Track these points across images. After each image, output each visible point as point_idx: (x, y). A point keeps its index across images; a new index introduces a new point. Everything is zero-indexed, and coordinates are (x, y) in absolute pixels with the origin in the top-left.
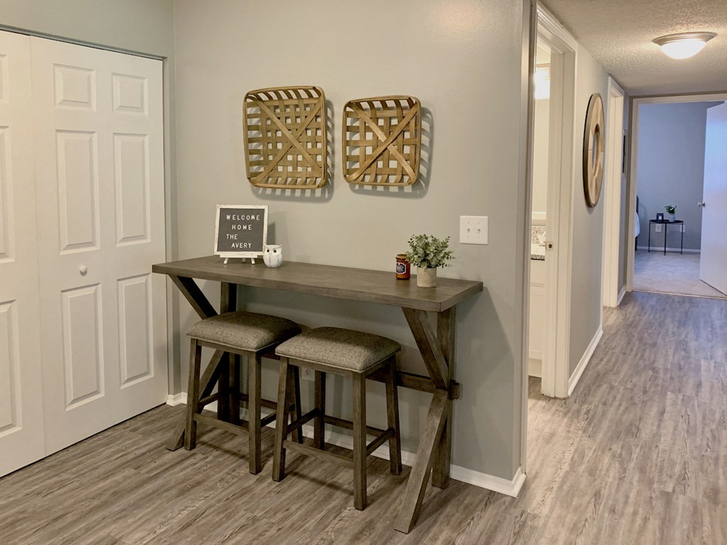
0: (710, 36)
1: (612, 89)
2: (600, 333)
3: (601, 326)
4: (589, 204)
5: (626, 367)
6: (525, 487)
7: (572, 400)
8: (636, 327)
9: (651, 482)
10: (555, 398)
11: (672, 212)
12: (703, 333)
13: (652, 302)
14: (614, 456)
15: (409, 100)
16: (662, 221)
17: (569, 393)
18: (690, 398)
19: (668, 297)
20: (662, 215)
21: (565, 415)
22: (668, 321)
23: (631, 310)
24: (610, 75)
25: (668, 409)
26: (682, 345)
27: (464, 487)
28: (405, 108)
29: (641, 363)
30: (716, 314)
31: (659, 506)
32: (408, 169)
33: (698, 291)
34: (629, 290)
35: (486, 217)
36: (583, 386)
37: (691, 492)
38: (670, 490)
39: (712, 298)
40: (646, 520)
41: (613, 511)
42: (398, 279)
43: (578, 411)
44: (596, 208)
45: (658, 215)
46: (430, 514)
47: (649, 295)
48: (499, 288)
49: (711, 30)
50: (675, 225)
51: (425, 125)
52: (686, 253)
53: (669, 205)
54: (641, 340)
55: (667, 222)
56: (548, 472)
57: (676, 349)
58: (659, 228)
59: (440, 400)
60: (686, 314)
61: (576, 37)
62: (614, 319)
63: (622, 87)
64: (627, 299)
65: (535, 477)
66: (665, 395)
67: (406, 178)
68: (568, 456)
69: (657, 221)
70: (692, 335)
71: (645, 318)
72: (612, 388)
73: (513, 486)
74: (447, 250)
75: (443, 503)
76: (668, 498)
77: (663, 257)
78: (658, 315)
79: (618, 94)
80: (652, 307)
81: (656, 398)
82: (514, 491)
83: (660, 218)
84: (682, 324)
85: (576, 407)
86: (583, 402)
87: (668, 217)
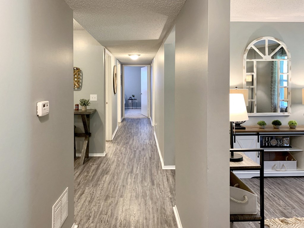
0: (139, 55)
1: (118, 63)
2: (117, 128)
3: (118, 126)
4: (115, 93)
5: (125, 133)
6: (106, 155)
7: (113, 141)
8: (126, 125)
9: (132, 150)
10: (109, 141)
11: (134, 96)
12: (142, 125)
13: (130, 120)
14: (124, 147)
15: (77, 68)
16: (131, 99)
17: (112, 139)
18: (139, 137)
19: (134, 119)
20: (131, 97)
21: (112, 143)
22: (134, 124)
23: (125, 122)
24: (118, 60)
25: (134, 139)
26: (137, 128)
27: (92, 157)
28: (75, 70)
29: (128, 132)
30: (145, 121)
31: (133, 152)
32: (77, 84)
33: (141, 117)
34: (124, 118)
35: (96, 95)
36: (115, 138)
37: (139, 150)
38: (135, 150)
39: (144, 118)
40: (131, 154)
41: (125, 154)
42: (76, 110)
43: (115, 142)
44: (116, 94)
45: (130, 97)
46: (86, 162)
47: (129, 119)
48: (99, 110)
49: (140, 54)
50: (135, 100)
51: (81, 74)
52: (138, 108)
53: (133, 94)
54: (128, 128)
55: (132, 99)
56: (110, 152)
57: (136, 129)
58: (130, 101)
59: (87, 137)
60: (138, 122)
61: (111, 53)
62: (120, 125)
63: (120, 62)
64: (123, 120)
65: (108, 153)
66: (134, 137)
67: (76, 86)
68: (114, 149)
69: (130, 99)
70: (139, 126)
71: (128, 124)
72: (122, 137)
73: (104, 154)
74: (89, 102)
75: (88, 160)
76: (135, 151)
77: (132, 109)
78: (131, 123)
79: (119, 64)
80: (130, 121)
81: (132, 138)
82: (104, 155)
83: (131, 98)
84: (137, 124)
85: (114, 142)
86: (116, 141)
87: (133, 98)
